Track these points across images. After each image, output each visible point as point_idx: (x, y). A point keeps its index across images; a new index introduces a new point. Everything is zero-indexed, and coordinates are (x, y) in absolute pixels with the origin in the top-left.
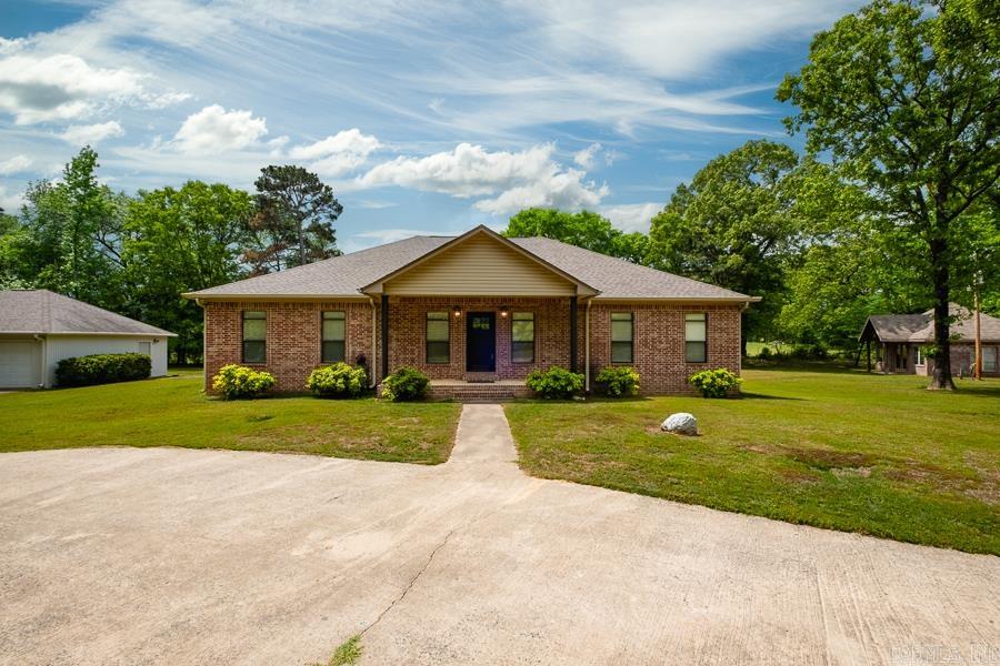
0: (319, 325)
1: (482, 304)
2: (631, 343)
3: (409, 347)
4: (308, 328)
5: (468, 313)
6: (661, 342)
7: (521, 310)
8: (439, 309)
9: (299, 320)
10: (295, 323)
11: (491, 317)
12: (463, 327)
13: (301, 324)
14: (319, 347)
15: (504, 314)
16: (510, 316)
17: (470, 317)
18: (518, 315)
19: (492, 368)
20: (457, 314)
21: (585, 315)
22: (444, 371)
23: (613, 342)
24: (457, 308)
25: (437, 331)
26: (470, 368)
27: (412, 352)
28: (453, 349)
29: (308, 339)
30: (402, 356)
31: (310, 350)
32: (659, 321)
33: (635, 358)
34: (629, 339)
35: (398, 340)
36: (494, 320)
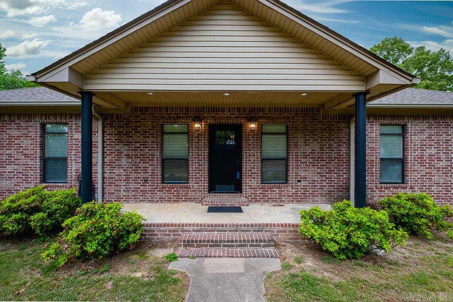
0: (38, 139)
1: (227, 114)
2: (403, 162)
3: (141, 165)
4: (26, 143)
5: (210, 125)
6: (439, 160)
7: (272, 120)
8: (176, 119)
9: (15, 133)
10: (11, 137)
11: (238, 130)
12: (204, 142)
13: (19, 137)
14: (38, 163)
15: (253, 126)
16: (260, 127)
17: (212, 129)
18: (269, 128)
19: (238, 188)
20: (197, 125)
21: (349, 128)
22: (182, 192)
23: (382, 159)
24: (198, 119)
25: (176, 146)
26: (212, 189)
27: (145, 170)
28: (193, 166)
29: (26, 156)
30: (133, 175)
31: (27, 167)
32: (438, 134)
33: (408, 178)
34: (401, 156)
35: (128, 156)
36: (241, 133)
